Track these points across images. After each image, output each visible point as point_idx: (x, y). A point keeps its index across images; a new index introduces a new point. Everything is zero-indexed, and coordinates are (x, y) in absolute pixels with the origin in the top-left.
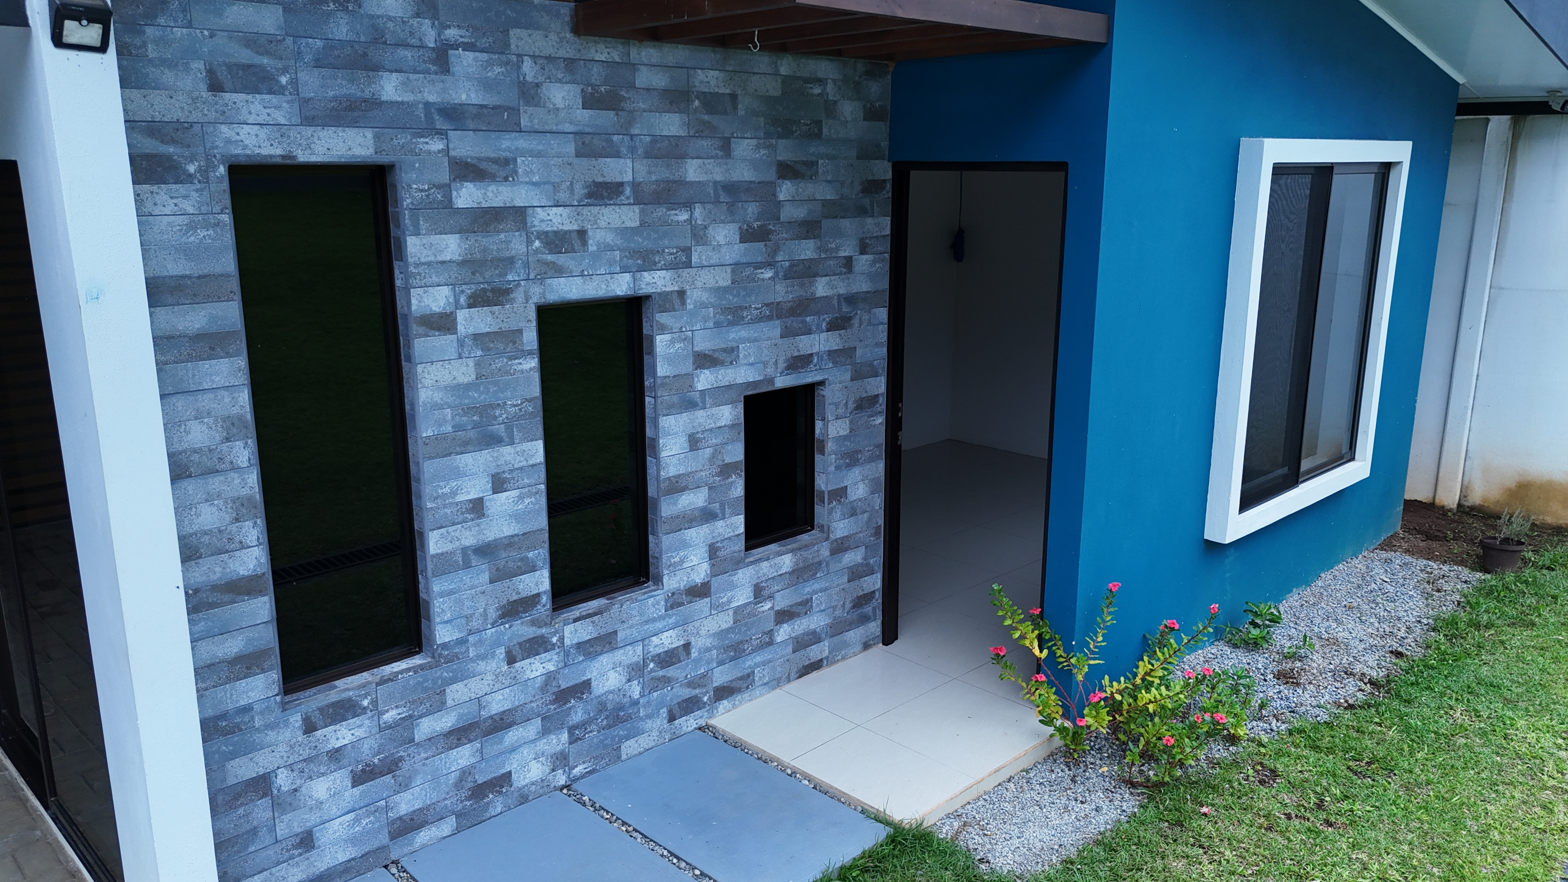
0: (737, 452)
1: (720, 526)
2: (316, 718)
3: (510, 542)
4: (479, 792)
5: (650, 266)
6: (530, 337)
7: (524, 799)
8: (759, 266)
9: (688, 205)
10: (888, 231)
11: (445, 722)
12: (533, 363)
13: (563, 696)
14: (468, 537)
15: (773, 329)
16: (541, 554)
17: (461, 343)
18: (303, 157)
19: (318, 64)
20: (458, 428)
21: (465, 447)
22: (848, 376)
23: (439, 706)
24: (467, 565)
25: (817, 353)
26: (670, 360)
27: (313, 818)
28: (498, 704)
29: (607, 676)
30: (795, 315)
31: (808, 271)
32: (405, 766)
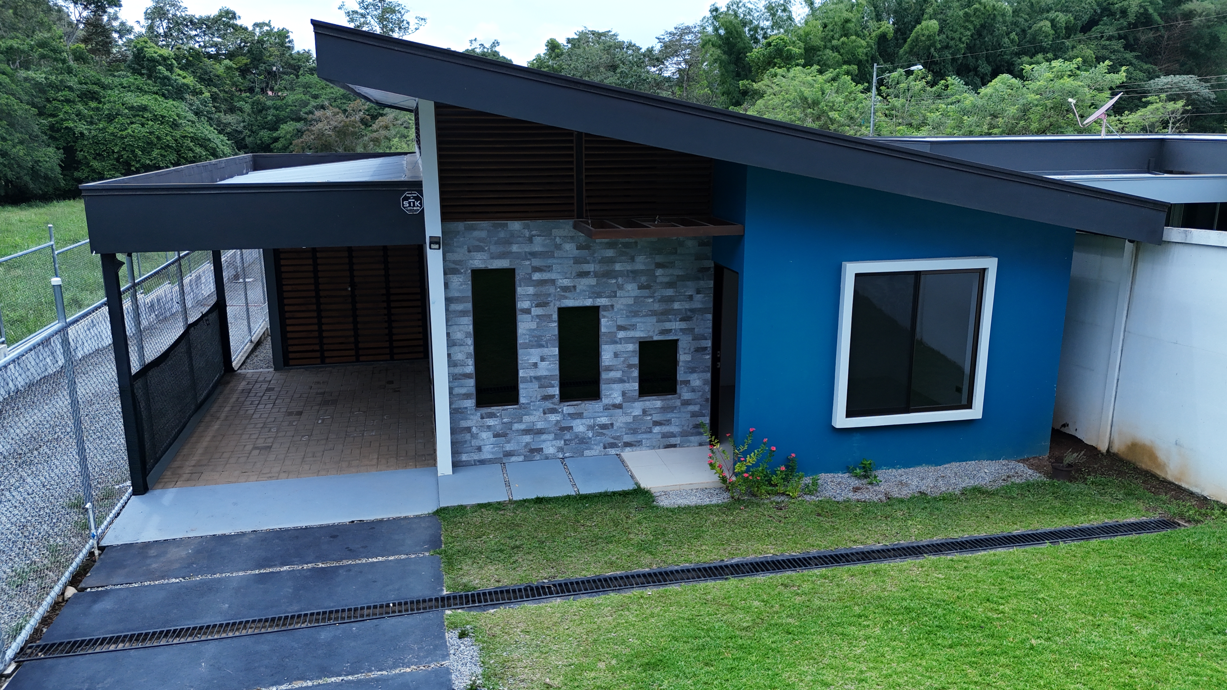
0: (636, 361)
1: (627, 386)
2: (484, 415)
3: (546, 377)
4: (532, 451)
5: (601, 297)
6: (555, 317)
7: (547, 458)
8: (647, 297)
9: (616, 278)
10: (712, 286)
11: (522, 427)
12: (556, 324)
13: (563, 429)
14: (532, 373)
15: (654, 319)
16: (556, 383)
17: (532, 317)
18: (490, 267)
19: (495, 244)
20: (530, 341)
21: (532, 347)
22: (691, 338)
23: (521, 421)
24: (531, 382)
25: (675, 329)
26: (606, 327)
27: (481, 443)
28: (540, 425)
29: (579, 427)
30: (663, 315)
31: (670, 300)
32: (509, 436)
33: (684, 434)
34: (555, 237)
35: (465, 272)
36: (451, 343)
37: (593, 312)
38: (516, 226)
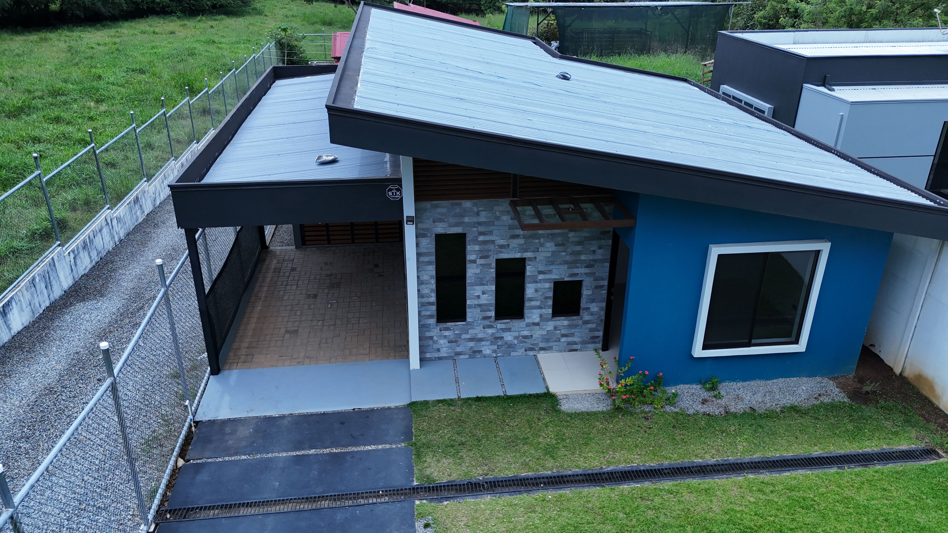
0: (551, 294)
1: (544, 311)
2: (442, 329)
3: (485, 305)
4: (475, 352)
5: (527, 252)
6: (494, 265)
7: (485, 357)
8: (561, 252)
9: (539, 238)
10: (611, 243)
11: (468, 336)
12: (494, 270)
13: (496, 338)
14: (476, 302)
15: (566, 267)
16: (493, 308)
17: (477, 265)
18: (448, 233)
19: (453, 217)
20: (475, 281)
21: (477, 285)
22: (592, 279)
23: (467, 333)
24: (475, 307)
25: (581, 273)
26: (530, 272)
27: (440, 347)
28: (480, 336)
29: (508, 337)
30: (572, 264)
31: (579, 253)
32: (459, 342)
33: (584, 343)
34: (496, 212)
35: (431, 236)
36: (420, 282)
37: (521, 263)
38: (467, 204)
